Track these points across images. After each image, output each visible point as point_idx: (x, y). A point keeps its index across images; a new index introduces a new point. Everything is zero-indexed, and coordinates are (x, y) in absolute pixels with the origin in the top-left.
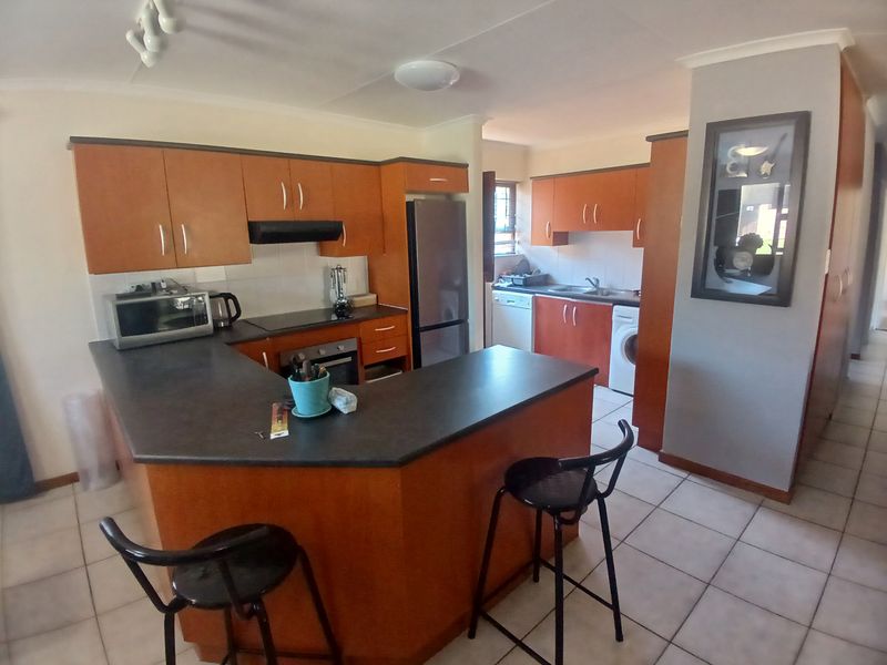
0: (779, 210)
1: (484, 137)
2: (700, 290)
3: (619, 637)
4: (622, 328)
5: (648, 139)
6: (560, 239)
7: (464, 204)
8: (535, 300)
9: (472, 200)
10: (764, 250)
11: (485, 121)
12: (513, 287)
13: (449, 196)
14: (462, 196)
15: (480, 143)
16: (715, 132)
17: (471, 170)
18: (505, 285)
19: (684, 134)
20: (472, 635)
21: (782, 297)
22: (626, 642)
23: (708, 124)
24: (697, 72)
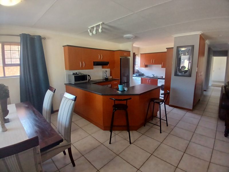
0: (189, 61)
1: (134, 46)
2: (176, 75)
3: (167, 126)
4: (160, 83)
5: (166, 48)
6: (146, 66)
7: (129, 59)
8: (141, 78)
9: (131, 58)
10: (186, 69)
11: (134, 43)
12: (136, 76)
13: (126, 57)
14: (129, 57)
15: (133, 47)
16: (178, 48)
17: (131, 52)
18: (135, 76)
19: (173, 48)
20: (145, 126)
21: (190, 76)
22: (168, 126)
23: (177, 47)
24: (175, 38)
